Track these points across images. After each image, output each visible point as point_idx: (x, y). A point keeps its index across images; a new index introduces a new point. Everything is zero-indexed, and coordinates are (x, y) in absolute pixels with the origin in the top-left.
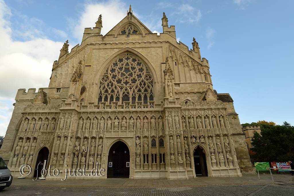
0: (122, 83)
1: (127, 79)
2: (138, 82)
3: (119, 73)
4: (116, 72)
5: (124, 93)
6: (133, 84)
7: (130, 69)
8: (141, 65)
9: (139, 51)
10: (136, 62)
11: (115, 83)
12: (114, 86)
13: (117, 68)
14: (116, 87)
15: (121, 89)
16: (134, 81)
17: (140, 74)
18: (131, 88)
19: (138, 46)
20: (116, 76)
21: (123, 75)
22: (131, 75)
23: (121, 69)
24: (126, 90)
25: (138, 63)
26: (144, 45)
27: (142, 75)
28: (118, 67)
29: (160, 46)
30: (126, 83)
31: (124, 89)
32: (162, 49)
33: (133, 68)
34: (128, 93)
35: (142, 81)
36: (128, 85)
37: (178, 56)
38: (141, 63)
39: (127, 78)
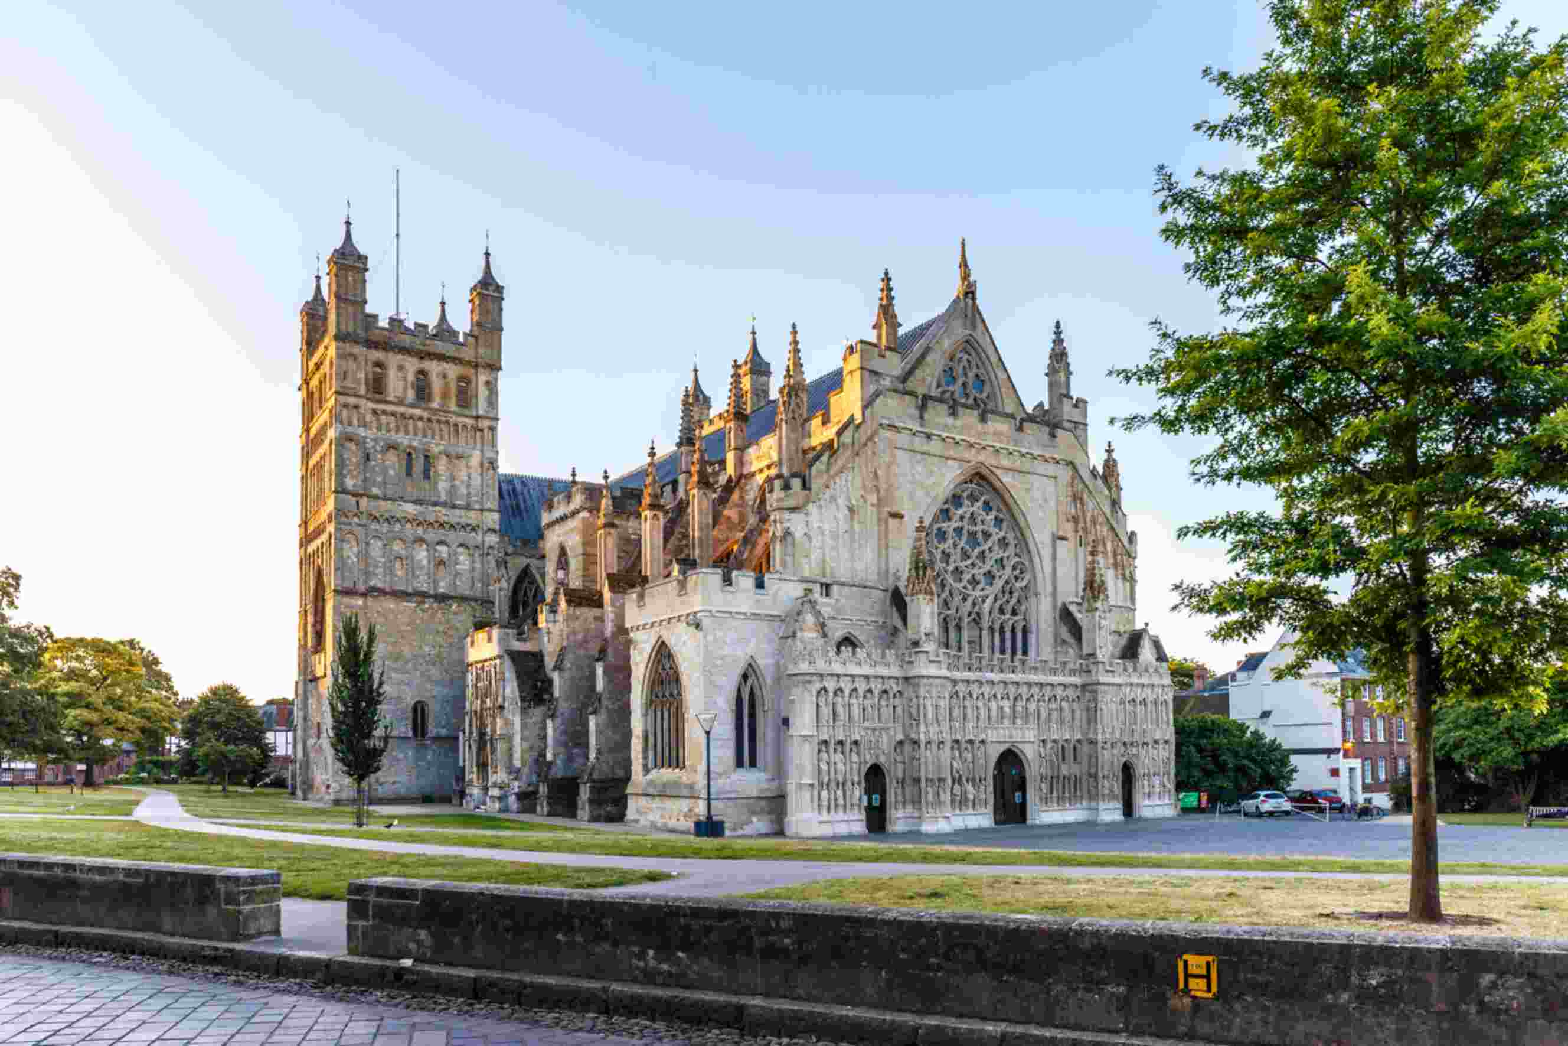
0: (964, 583)
1: (975, 571)
2: (999, 584)
3: (955, 545)
4: (950, 542)
5: (970, 614)
6: (989, 590)
7: (980, 536)
8: (1005, 525)
9: (1007, 479)
10: (991, 516)
11: (950, 579)
12: (947, 589)
13: (950, 527)
14: (951, 594)
15: (964, 600)
16: (990, 576)
17: (1002, 559)
18: (984, 601)
19: (1005, 462)
20: (948, 555)
21: (965, 556)
22: (982, 556)
23: (959, 531)
24: (974, 604)
25: (996, 518)
26: (1018, 463)
27: (1005, 562)
28: (954, 524)
29: (1051, 473)
30: (974, 582)
31: (970, 600)
32: (1056, 485)
33: (987, 535)
34: (978, 614)
35: (1007, 582)
36: (978, 593)
37: (1088, 519)
38: (1002, 521)
39: (973, 565)
